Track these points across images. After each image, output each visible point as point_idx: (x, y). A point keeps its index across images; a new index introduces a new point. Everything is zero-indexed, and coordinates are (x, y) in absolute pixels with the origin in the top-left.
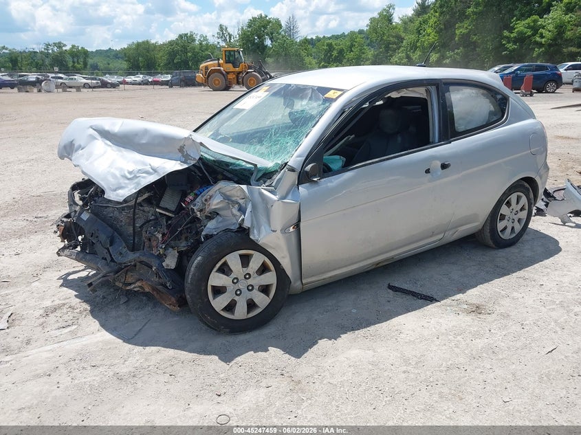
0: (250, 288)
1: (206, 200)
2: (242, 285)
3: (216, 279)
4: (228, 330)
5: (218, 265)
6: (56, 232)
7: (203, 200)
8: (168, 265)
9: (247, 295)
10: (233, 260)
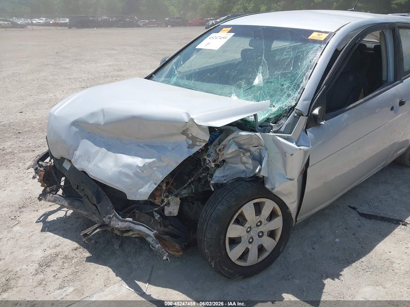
0: (261, 234)
1: (220, 150)
2: (254, 233)
3: (234, 231)
4: (241, 277)
5: (235, 217)
6: (34, 177)
7: (217, 150)
8: (170, 213)
9: (257, 241)
10: (248, 210)
